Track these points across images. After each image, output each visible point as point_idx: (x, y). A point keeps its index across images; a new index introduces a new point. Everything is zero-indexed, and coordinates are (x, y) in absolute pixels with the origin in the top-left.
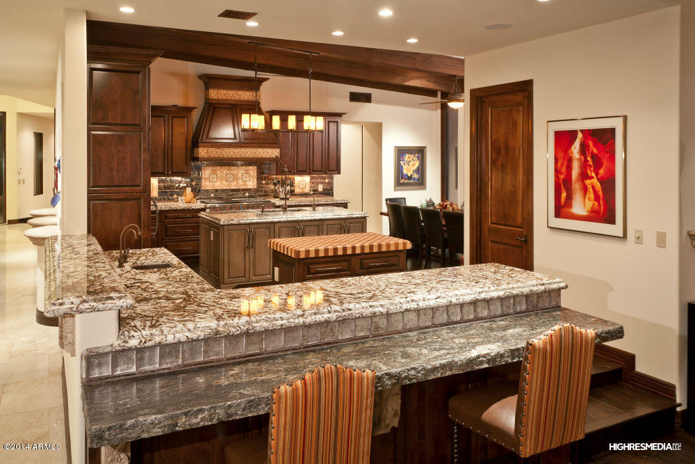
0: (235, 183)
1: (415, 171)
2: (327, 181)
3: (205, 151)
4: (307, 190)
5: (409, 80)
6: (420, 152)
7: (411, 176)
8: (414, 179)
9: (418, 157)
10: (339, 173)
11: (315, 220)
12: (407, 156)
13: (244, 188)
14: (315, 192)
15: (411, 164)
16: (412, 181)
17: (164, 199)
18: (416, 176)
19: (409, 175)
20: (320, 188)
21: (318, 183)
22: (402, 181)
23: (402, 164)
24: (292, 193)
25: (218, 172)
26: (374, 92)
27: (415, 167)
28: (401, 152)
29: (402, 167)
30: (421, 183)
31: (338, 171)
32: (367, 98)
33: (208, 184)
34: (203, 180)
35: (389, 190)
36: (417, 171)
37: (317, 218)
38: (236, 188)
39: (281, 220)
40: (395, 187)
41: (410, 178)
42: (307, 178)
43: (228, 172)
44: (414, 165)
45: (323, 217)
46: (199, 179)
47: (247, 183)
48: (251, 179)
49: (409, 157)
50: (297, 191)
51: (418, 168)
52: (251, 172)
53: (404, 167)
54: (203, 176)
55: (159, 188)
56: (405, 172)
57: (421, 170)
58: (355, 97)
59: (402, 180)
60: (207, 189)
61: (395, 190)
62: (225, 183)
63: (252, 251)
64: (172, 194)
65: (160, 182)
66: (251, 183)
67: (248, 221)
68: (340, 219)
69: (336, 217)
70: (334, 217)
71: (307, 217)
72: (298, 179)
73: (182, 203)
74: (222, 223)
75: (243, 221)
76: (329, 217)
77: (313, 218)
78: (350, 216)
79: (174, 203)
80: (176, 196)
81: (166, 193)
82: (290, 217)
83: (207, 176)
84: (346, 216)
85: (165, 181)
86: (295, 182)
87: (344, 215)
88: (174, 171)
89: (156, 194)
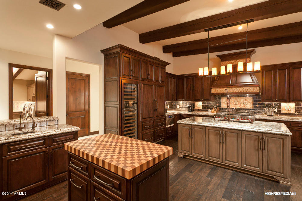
0: (239, 105)
3: (214, 90)
4: (293, 112)
11: (234, 129)
13: (244, 108)
17: (205, 110)
24: (279, 112)
33: (224, 105)
34: (222, 104)
38: (239, 108)
39: (210, 125)
42: (292, 105)
43: (235, 100)
45: (242, 129)
46: (220, 103)
47: (247, 106)
48: (249, 104)
50: (283, 111)
52: (249, 100)
54: (222, 102)
55: (203, 105)
60: (223, 107)
62: (233, 105)
63: (193, 139)
64: (208, 109)
65: (203, 103)
66: (249, 106)
67: (190, 123)
68: (257, 132)
69: (254, 130)
70: (251, 130)
71: (229, 126)
72: (283, 105)
73: (210, 113)
74: (177, 122)
75: (188, 123)
76: (247, 129)
77: (233, 128)
78: (268, 131)
79: (207, 113)
80: (209, 110)
81: (205, 108)
82: (216, 124)
83: (224, 102)
84: (263, 131)
85: (205, 103)
86: (282, 106)
87: (262, 130)
88: (205, 99)
89: (201, 108)
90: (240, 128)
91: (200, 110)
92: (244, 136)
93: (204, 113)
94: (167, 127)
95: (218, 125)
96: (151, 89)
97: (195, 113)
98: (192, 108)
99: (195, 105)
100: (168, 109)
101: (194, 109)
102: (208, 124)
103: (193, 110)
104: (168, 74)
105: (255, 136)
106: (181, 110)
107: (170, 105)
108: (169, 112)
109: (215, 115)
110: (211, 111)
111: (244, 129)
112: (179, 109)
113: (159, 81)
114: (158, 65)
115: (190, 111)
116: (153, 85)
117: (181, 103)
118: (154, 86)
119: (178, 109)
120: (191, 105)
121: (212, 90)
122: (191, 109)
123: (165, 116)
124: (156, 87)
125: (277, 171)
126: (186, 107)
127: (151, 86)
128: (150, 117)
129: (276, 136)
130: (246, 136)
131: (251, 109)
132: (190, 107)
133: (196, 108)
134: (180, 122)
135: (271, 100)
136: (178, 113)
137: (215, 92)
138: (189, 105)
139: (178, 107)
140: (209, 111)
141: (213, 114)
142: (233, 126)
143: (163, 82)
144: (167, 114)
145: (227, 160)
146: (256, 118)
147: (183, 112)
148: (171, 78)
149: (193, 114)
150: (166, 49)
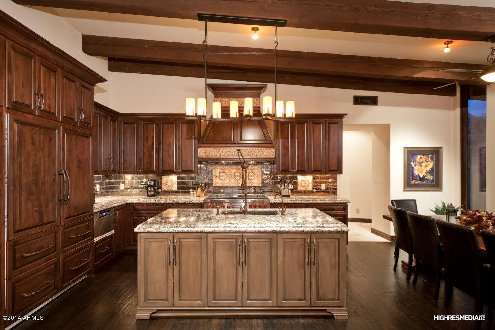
1: (427, 172)
2: (330, 180)
3: (204, 151)
4: (310, 188)
5: (420, 71)
6: (435, 153)
7: (424, 177)
8: (427, 180)
9: (432, 159)
10: (341, 173)
12: (419, 157)
13: (250, 185)
14: (319, 191)
15: (424, 165)
16: (424, 182)
17: (182, 192)
18: (429, 177)
19: (421, 176)
20: (323, 187)
21: (321, 183)
22: (413, 182)
23: (413, 165)
24: (295, 191)
25: (227, 171)
26: (380, 95)
27: (429, 168)
28: (411, 153)
29: (413, 168)
30: (436, 184)
31: (340, 171)
32: (373, 101)
33: (218, 181)
34: (214, 178)
35: (398, 192)
36: (431, 172)
37: (269, 229)
40: (405, 188)
41: (422, 179)
42: (310, 178)
43: (236, 171)
44: (426, 166)
45: (278, 229)
47: (253, 181)
48: (257, 177)
49: (421, 158)
50: (300, 189)
51: (432, 169)
52: (256, 171)
53: (416, 168)
54: (214, 174)
55: (178, 183)
56: (416, 173)
57: (436, 171)
58: (359, 101)
59: (411, 181)
60: (217, 185)
61: (404, 191)
62: (233, 180)
63: (177, 268)
64: (189, 188)
65: (179, 178)
66: (256, 181)
67: (171, 230)
68: (303, 232)
69: (297, 229)
70: (294, 229)
71: (255, 227)
72: (300, 178)
73: (194, 197)
74: (136, 230)
75: (164, 229)
76: (287, 229)
77: (262, 229)
78: (319, 228)
79: (187, 197)
80: (191, 190)
81: (183, 188)
82: (230, 225)
83: (218, 175)
84: (312, 229)
85: (183, 178)
86: (299, 181)
87: (310, 227)
88: (183, 169)
89: (175, 188)
90: (275, 229)
91: (173, 192)
92: (280, 242)
93: (182, 199)
94: (96, 240)
95: (233, 226)
96: (47, 140)
97: (162, 200)
98: (156, 188)
99: (161, 182)
100: (98, 195)
101: (160, 191)
102: (213, 225)
103: (158, 192)
104: (98, 106)
105: (298, 240)
106: (129, 195)
107: (101, 184)
108: (101, 202)
109: (205, 202)
110: (194, 192)
111: (282, 229)
112: (125, 193)
113: (74, 119)
114: (70, 76)
115: (151, 196)
116: (55, 130)
117: (128, 177)
118: (59, 133)
119: (122, 191)
120: (153, 183)
121: (200, 150)
122: (155, 191)
123: (92, 213)
124: (63, 136)
125: (331, 297)
126: (142, 186)
127: (49, 131)
128: (45, 220)
129: (330, 235)
130: (284, 243)
131: (259, 187)
132: (151, 186)
133: (165, 188)
134: (142, 230)
135: (288, 171)
136: (124, 203)
137: (205, 156)
138: (148, 183)
139: (122, 187)
140: (191, 193)
141: (201, 200)
142: (261, 225)
143: (85, 124)
144: (96, 208)
145: (251, 300)
146: (271, 202)
147: (136, 198)
148: (106, 117)
149: (161, 202)
150: (91, 45)
